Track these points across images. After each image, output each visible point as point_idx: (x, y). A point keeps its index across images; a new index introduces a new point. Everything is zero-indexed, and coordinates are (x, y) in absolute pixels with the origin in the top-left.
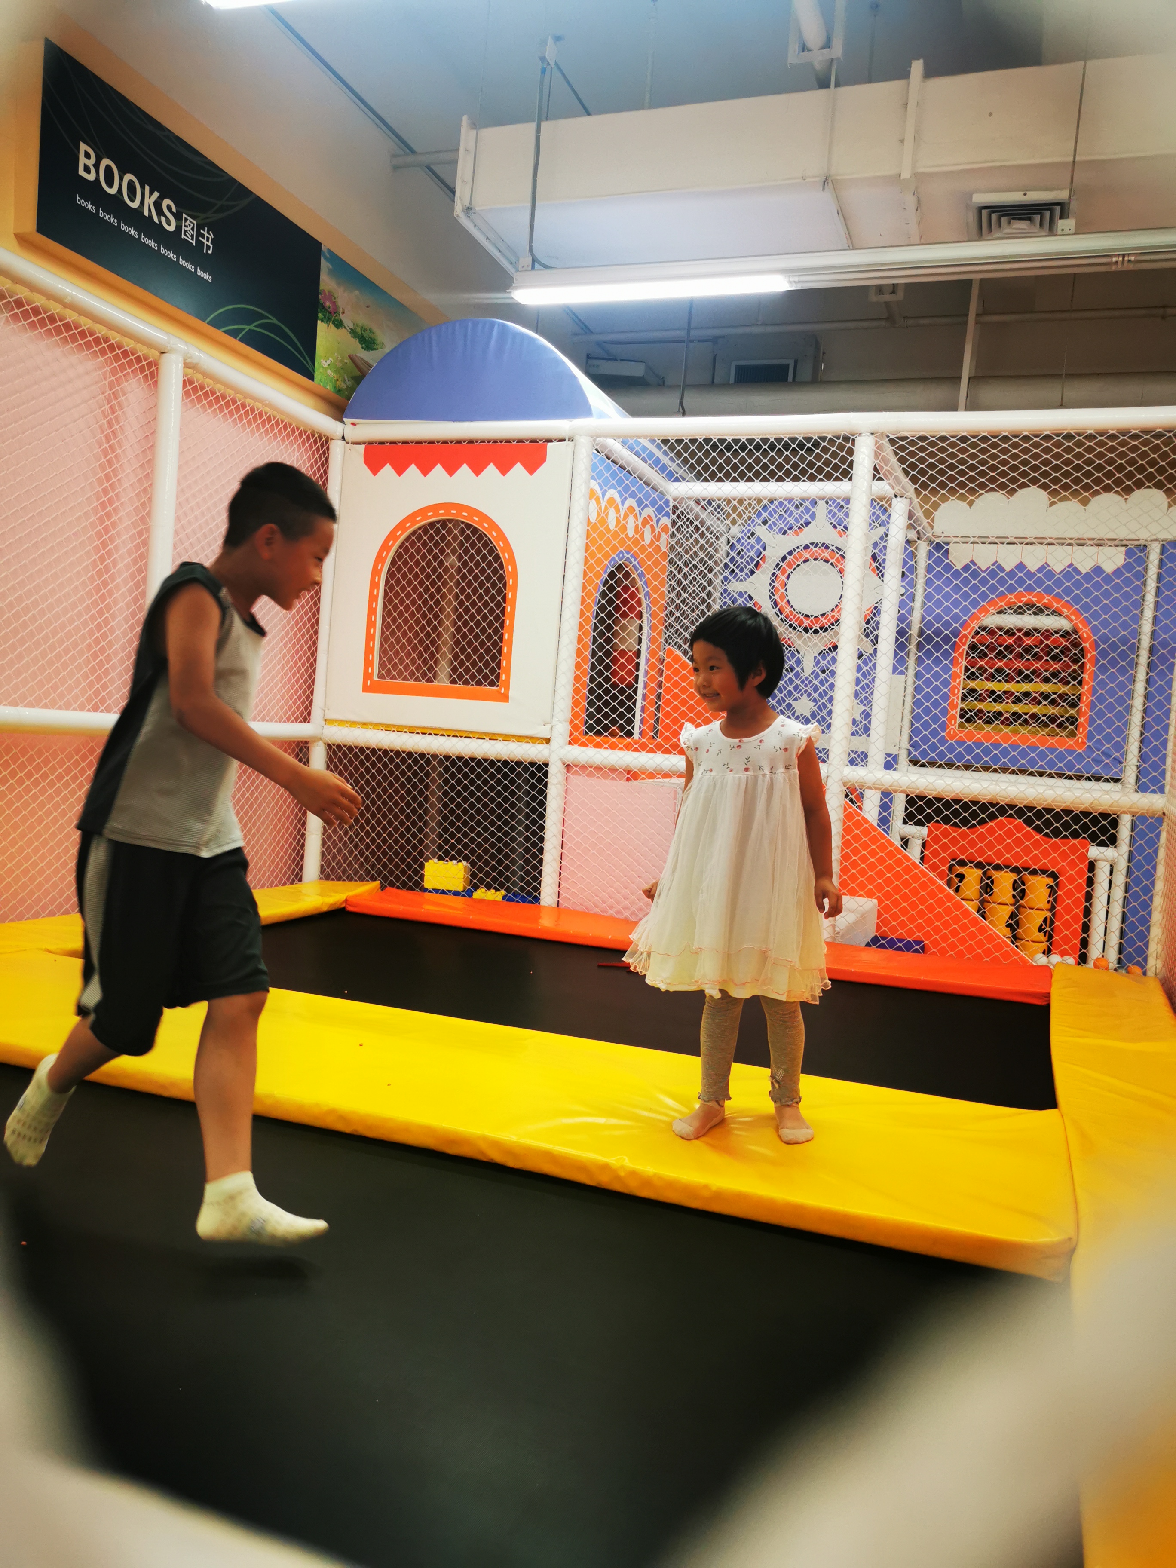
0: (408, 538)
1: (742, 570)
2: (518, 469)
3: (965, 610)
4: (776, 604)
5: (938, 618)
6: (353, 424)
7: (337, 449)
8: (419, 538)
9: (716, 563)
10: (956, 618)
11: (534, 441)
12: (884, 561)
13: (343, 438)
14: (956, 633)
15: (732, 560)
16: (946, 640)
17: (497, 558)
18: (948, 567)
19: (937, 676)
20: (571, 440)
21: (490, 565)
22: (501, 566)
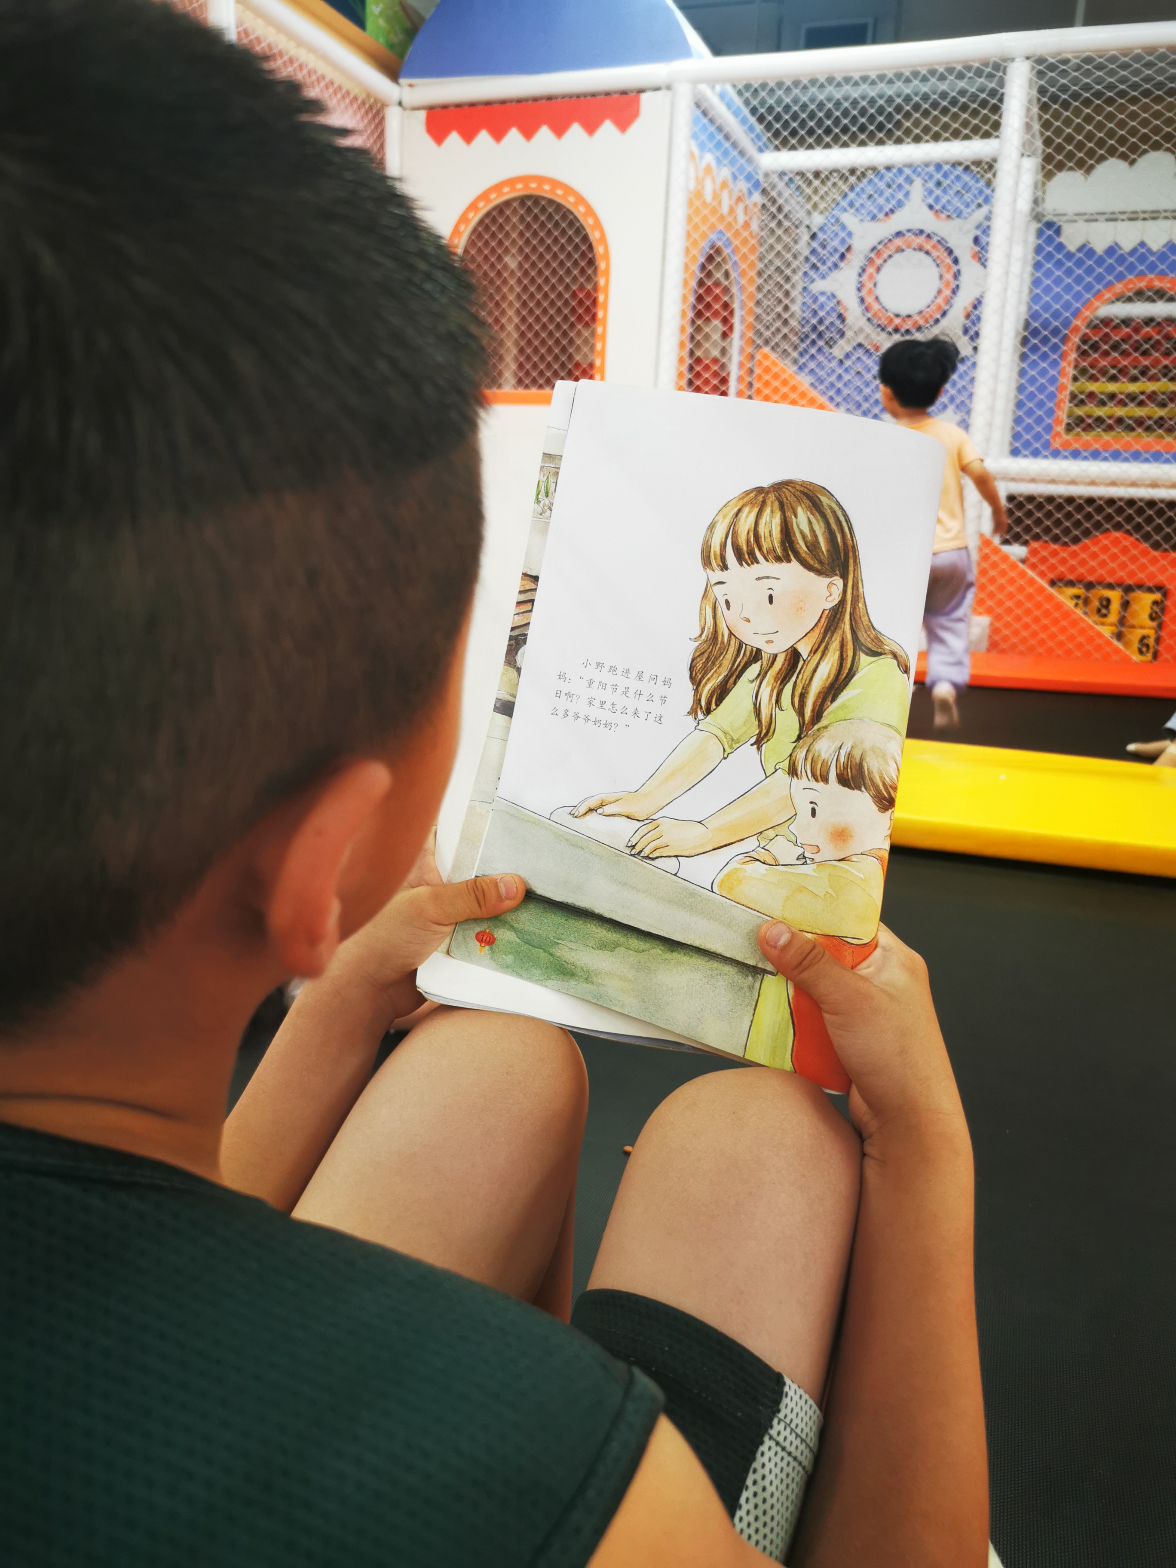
0: (481, 222)
1: (824, 263)
2: (608, 128)
3: (1078, 296)
4: (862, 300)
5: (1047, 307)
6: (411, 86)
7: (393, 118)
8: (494, 220)
9: (795, 257)
10: (1067, 306)
11: (624, 93)
12: (987, 243)
13: (400, 104)
14: (1066, 323)
15: (813, 252)
16: (1056, 332)
17: (586, 238)
18: (1060, 247)
19: (1043, 373)
20: (669, 88)
21: (577, 247)
22: (591, 247)
